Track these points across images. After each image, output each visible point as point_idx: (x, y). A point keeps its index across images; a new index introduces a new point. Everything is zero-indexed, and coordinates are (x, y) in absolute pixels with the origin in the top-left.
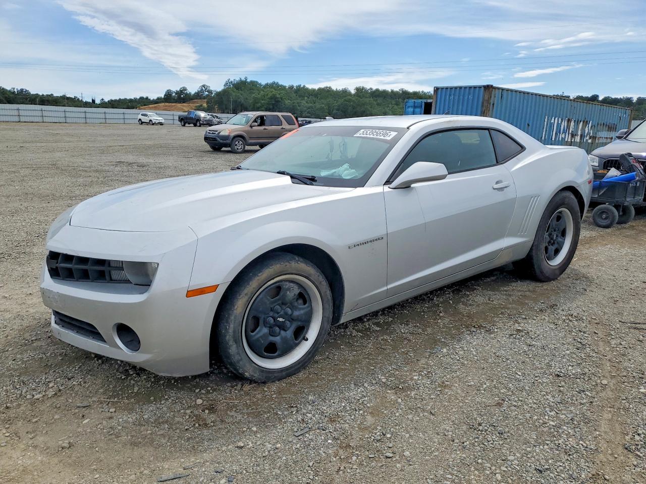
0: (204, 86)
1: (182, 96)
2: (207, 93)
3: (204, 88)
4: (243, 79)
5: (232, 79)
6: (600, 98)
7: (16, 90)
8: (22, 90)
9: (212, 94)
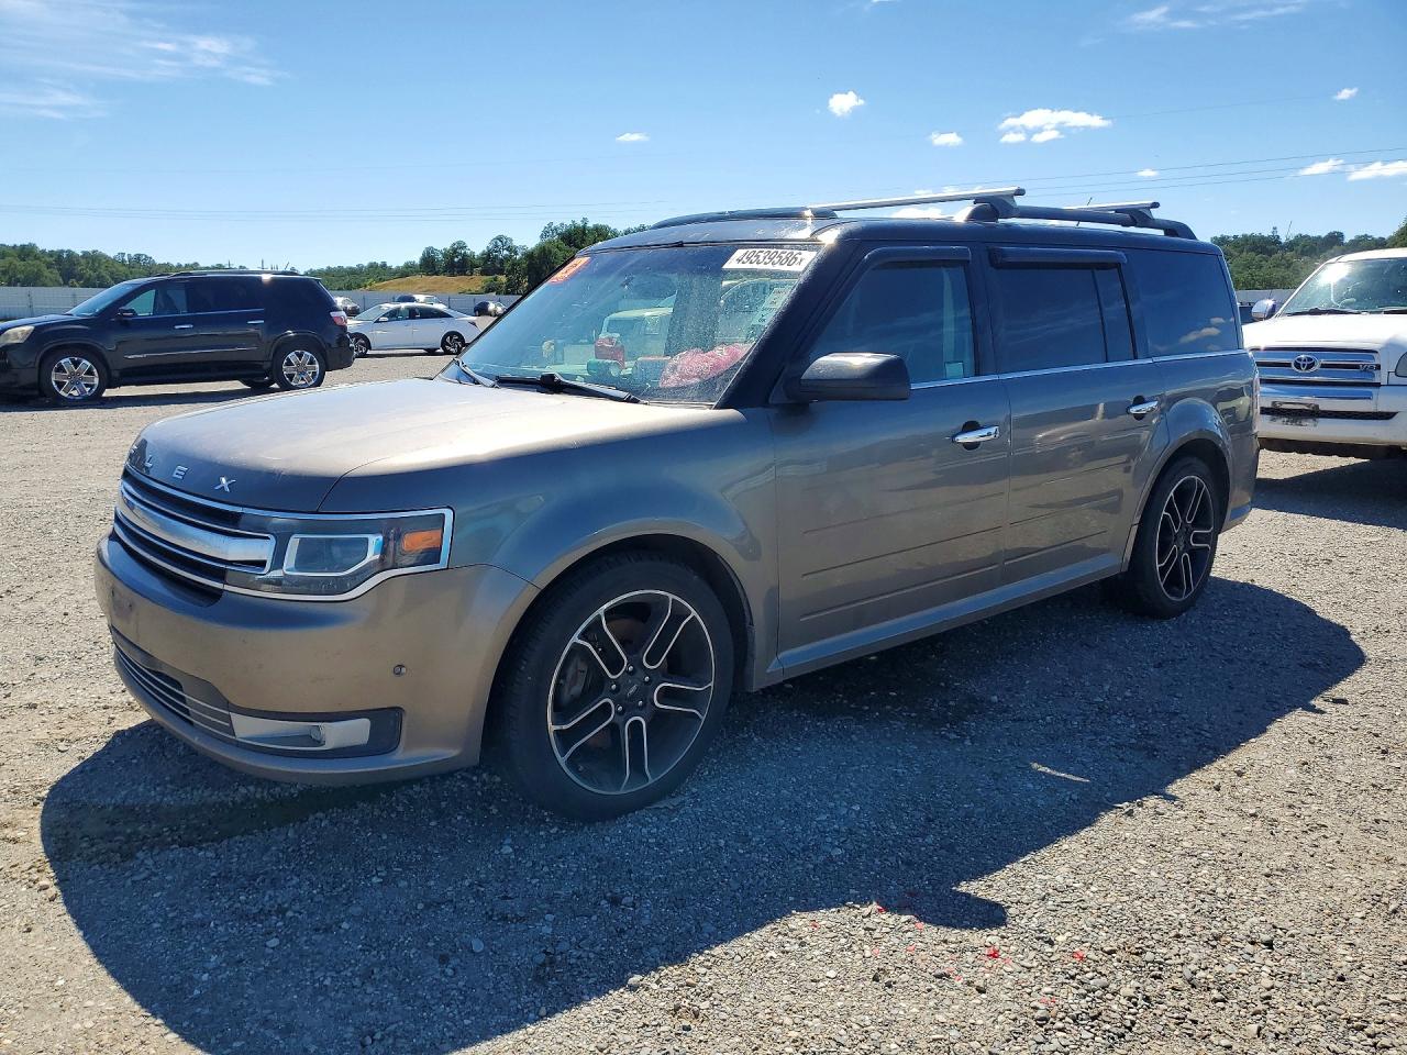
0: (500, 238)
1: (456, 260)
2: (505, 252)
3: (500, 243)
4: (579, 223)
5: (556, 224)
6: (1346, 240)
7: (126, 258)
8: (138, 257)
9: (516, 253)
